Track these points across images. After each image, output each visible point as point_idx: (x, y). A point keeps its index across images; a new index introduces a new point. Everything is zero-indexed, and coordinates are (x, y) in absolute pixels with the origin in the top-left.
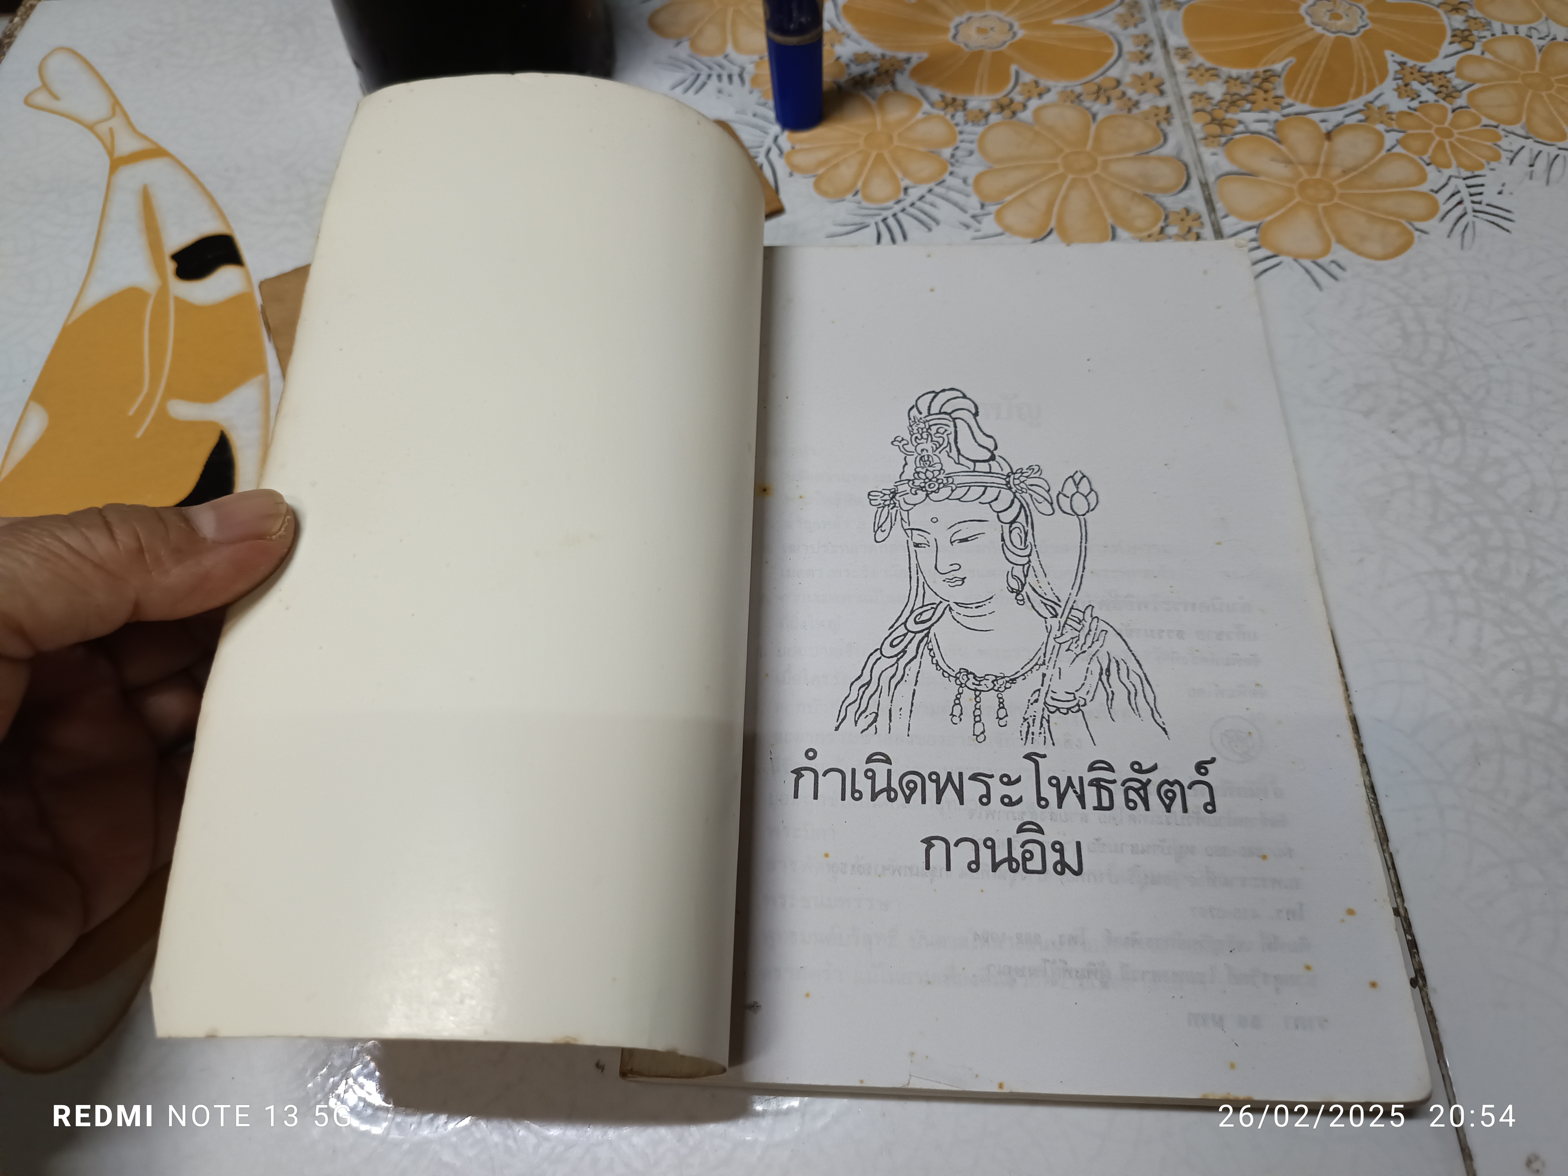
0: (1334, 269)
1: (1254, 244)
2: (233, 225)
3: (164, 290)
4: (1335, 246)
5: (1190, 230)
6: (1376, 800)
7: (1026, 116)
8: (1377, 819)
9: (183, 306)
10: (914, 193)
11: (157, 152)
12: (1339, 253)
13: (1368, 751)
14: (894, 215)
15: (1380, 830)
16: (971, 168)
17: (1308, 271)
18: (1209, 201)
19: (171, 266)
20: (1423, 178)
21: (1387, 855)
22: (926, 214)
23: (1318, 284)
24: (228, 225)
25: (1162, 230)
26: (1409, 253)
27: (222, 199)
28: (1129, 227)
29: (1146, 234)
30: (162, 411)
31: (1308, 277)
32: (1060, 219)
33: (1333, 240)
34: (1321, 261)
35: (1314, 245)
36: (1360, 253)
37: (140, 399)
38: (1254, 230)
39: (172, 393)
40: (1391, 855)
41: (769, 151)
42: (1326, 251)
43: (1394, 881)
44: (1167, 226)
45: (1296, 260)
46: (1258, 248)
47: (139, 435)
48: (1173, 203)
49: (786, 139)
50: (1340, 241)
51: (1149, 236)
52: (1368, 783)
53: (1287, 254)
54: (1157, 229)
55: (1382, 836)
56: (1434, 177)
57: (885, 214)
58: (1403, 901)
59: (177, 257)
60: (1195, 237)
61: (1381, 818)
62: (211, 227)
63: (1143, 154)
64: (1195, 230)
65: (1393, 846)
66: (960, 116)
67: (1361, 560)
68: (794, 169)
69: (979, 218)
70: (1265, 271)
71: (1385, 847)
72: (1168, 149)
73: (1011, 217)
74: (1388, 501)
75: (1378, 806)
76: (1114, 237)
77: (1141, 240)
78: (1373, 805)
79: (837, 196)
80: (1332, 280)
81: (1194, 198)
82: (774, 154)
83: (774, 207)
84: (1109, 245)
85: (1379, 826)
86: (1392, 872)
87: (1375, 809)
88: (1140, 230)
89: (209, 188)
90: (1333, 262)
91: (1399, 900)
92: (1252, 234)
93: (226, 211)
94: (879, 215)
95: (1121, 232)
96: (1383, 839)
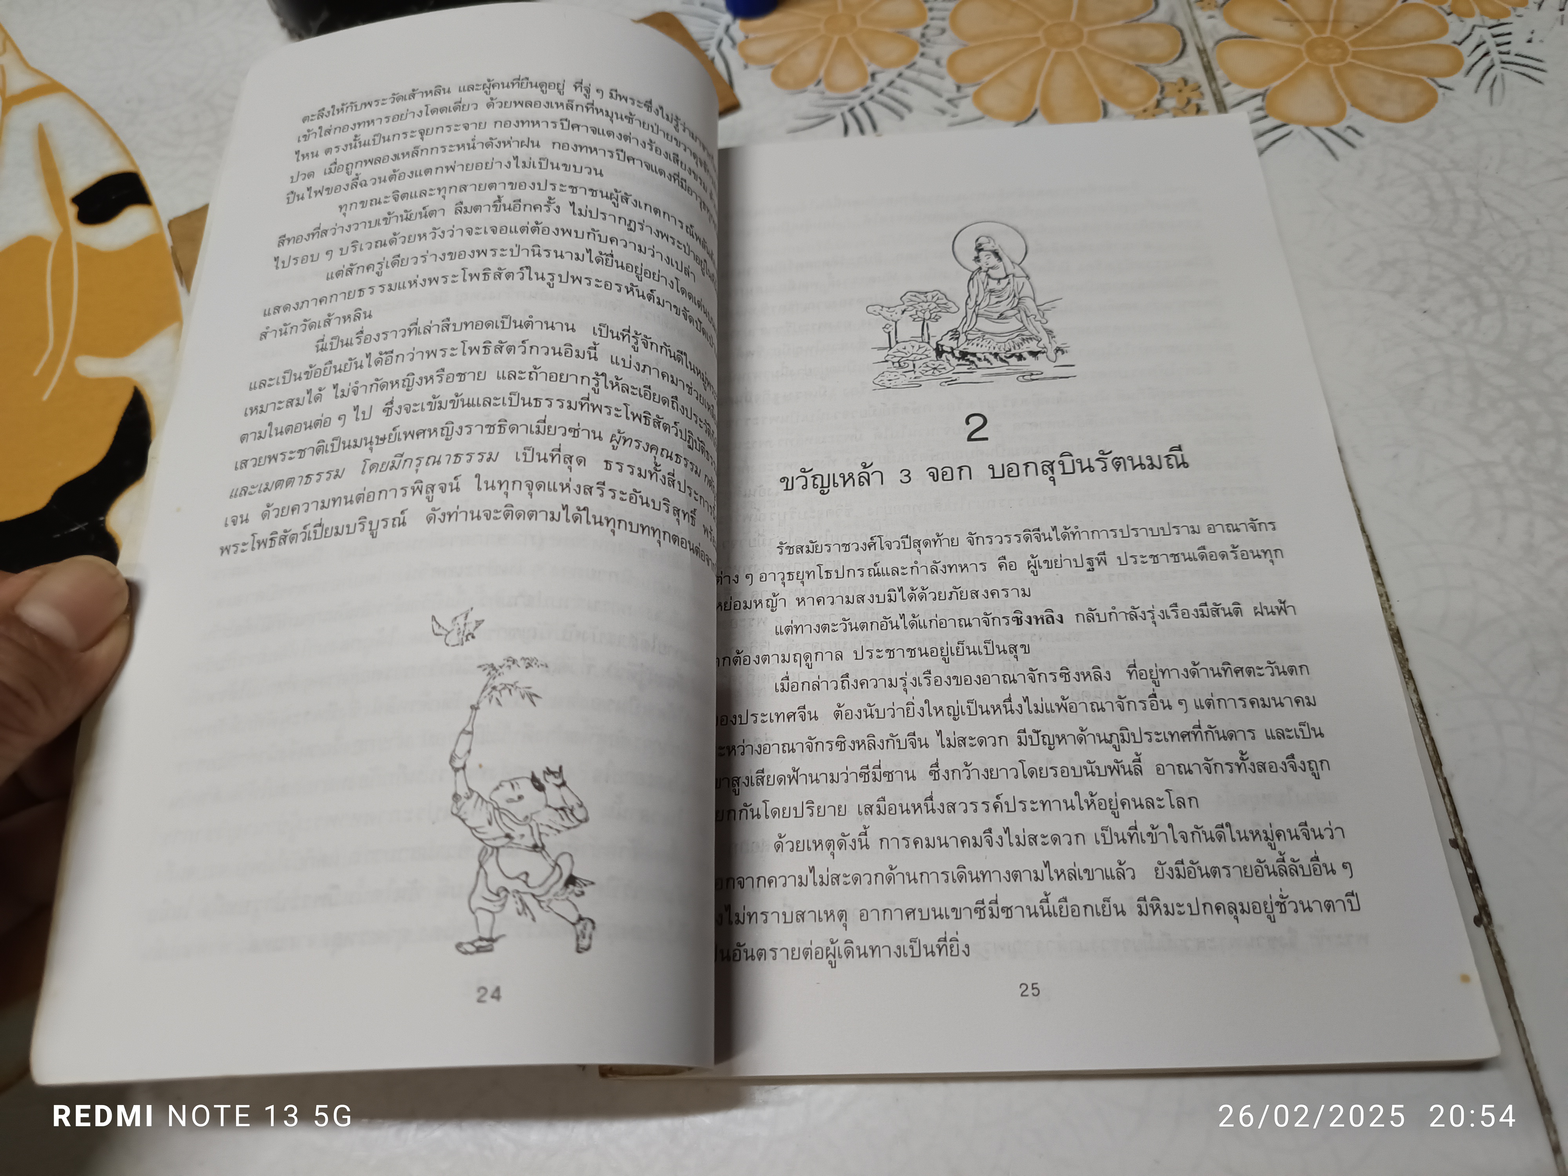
0: (1350, 136)
1: (1261, 114)
2: (138, 162)
3: (65, 236)
4: (1350, 110)
5: (1189, 102)
6: (1425, 720)
8: (1428, 741)
9: (88, 253)
10: (882, 79)
11: (51, 87)
12: (1356, 117)
13: (1413, 666)
14: (862, 104)
15: (1432, 753)
16: (945, 47)
17: (1322, 140)
18: (1208, 69)
19: (72, 211)
20: (1444, 30)
21: (1441, 781)
22: (896, 100)
23: (1333, 154)
24: (133, 162)
25: (1158, 103)
26: (1433, 112)
27: (125, 135)
28: (1122, 102)
29: (1141, 108)
30: (70, 369)
31: (1322, 146)
32: (1045, 99)
33: (1348, 103)
34: (1335, 127)
35: (1328, 111)
36: (1378, 117)
37: (45, 358)
38: (1260, 98)
39: (79, 348)
40: (1445, 780)
41: (720, 42)
42: (1340, 116)
43: (1450, 809)
44: (1163, 98)
45: (1307, 128)
46: (1266, 117)
47: (46, 397)
48: (1169, 73)
49: (739, 28)
50: (1355, 104)
51: (1145, 111)
52: (1415, 701)
53: (1297, 122)
54: (1153, 102)
55: (1435, 759)
56: (1456, 28)
57: (851, 103)
58: (1461, 831)
59: (78, 200)
60: (1195, 109)
61: (1432, 739)
62: (114, 165)
63: (1132, 22)
64: (1194, 101)
65: (1447, 770)
67: (1396, 456)
68: (749, 61)
69: (956, 102)
70: (1274, 142)
71: (1438, 772)
72: (1160, 15)
73: (991, 99)
74: (1422, 389)
75: (1428, 726)
76: (1106, 114)
77: (1136, 116)
78: (1422, 725)
79: (798, 87)
80: (1349, 148)
81: (1191, 66)
82: (726, 46)
83: (729, 102)
84: (1102, 123)
85: (1431, 749)
86: (1447, 798)
87: (1424, 729)
88: (1133, 105)
89: (110, 123)
90: (1349, 127)
91: (1456, 830)
92: (1258, 102)
93: (129, 147)
94: (845, 105)
95: (1112, 108)
96: (1437, 762)
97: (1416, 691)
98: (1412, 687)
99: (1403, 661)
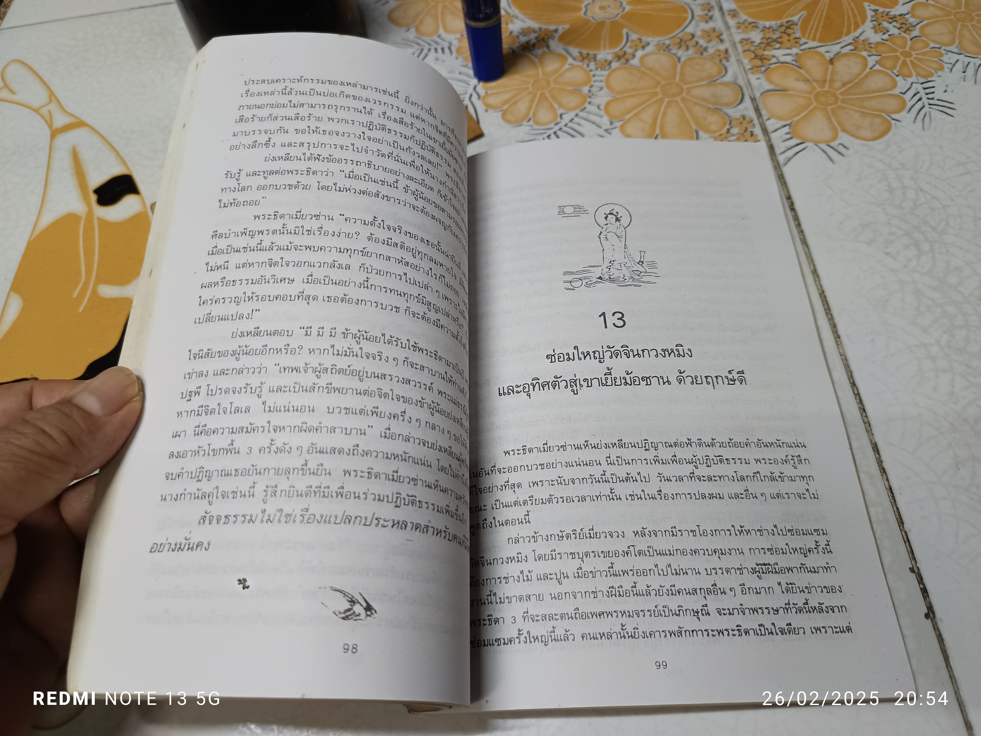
0: (841, 149)
1: (788, 136)
2: (131, 168)
3: (90, 213)
4: (841, 134)
5: (746, 130)
6: (893, 497)
7: (635, 62)
8: (895, 509)
9: (103, 223)
10: (567, 118)
11: (79, 124)
12: (844, 138)
13: (886, 465)
14: (555, 133)
15: (898, 517)
16: (602, 98)
17: (824, 152)
18: (757, 110)
19: (94, 198)
20: (895, 85)
21: (903, 533)
22: (575, 130)
23: (831, 160)
24: (128, 168)
25: (728, 130)
26: (890, 135)
27: (123, 152)
28: (707, 131)
29: (718, 134)
30: (95, 292)
31: (824, 156)
32: (662, 128)
33: (839, 130)
34: (832, 144)
35: (827, 134)
36: (857, 137)
37: (80, 286)
38: (788, 127)
39: (101, 280)
40: (906, 532)
41: (471, 96)
42: (835, 138)
43: (909, 550)
44: (731, 128)
45: (816, 145)
46: (791, 138)
47: (81, 310)
48: (735, 113)
49: (481, 87)
50: (844, 130)
51: (720, 135)
52: (887, 486)
53: (810, 141)
54: (725, 130)
55: (899, 520)
56: (902, 84)
57: (549, 132)
58: (916, 562)
59: (97, 191)
60: (750, 134)
61: (897, 508)
62: (117, 170)
63: (712, 82)
64: (749, 129)
65: (907, 527)
66: (592, 65)
67: (873, 340)
68: (488, 107)
69: (610, 131)
70: (797, 153)
71: (901, 528)
72: (728, 78)
73: (630, 129)
74: (887, 300)
75: (895, 501)
76: (697, 138)
77: (715, 139)
78: (892, 500)
79: (518, 123)
80: (841, 156)
81: (747, 108)
82: (475, 98)
83: (477, 133)
84: (695, 142)
85: (897, 514)
86: (907, 543)
87: (893, 503)
88: (714, 132)
89: (115, 145)
90: (840, 144)
91: (913, 562)
92: (787, 129)
93: (126, 159)
94: (545, 133)
95: (701, 134)
96: (901, 522)
97: (887, 480)
98: (885, 478)
99: (880, 462)
